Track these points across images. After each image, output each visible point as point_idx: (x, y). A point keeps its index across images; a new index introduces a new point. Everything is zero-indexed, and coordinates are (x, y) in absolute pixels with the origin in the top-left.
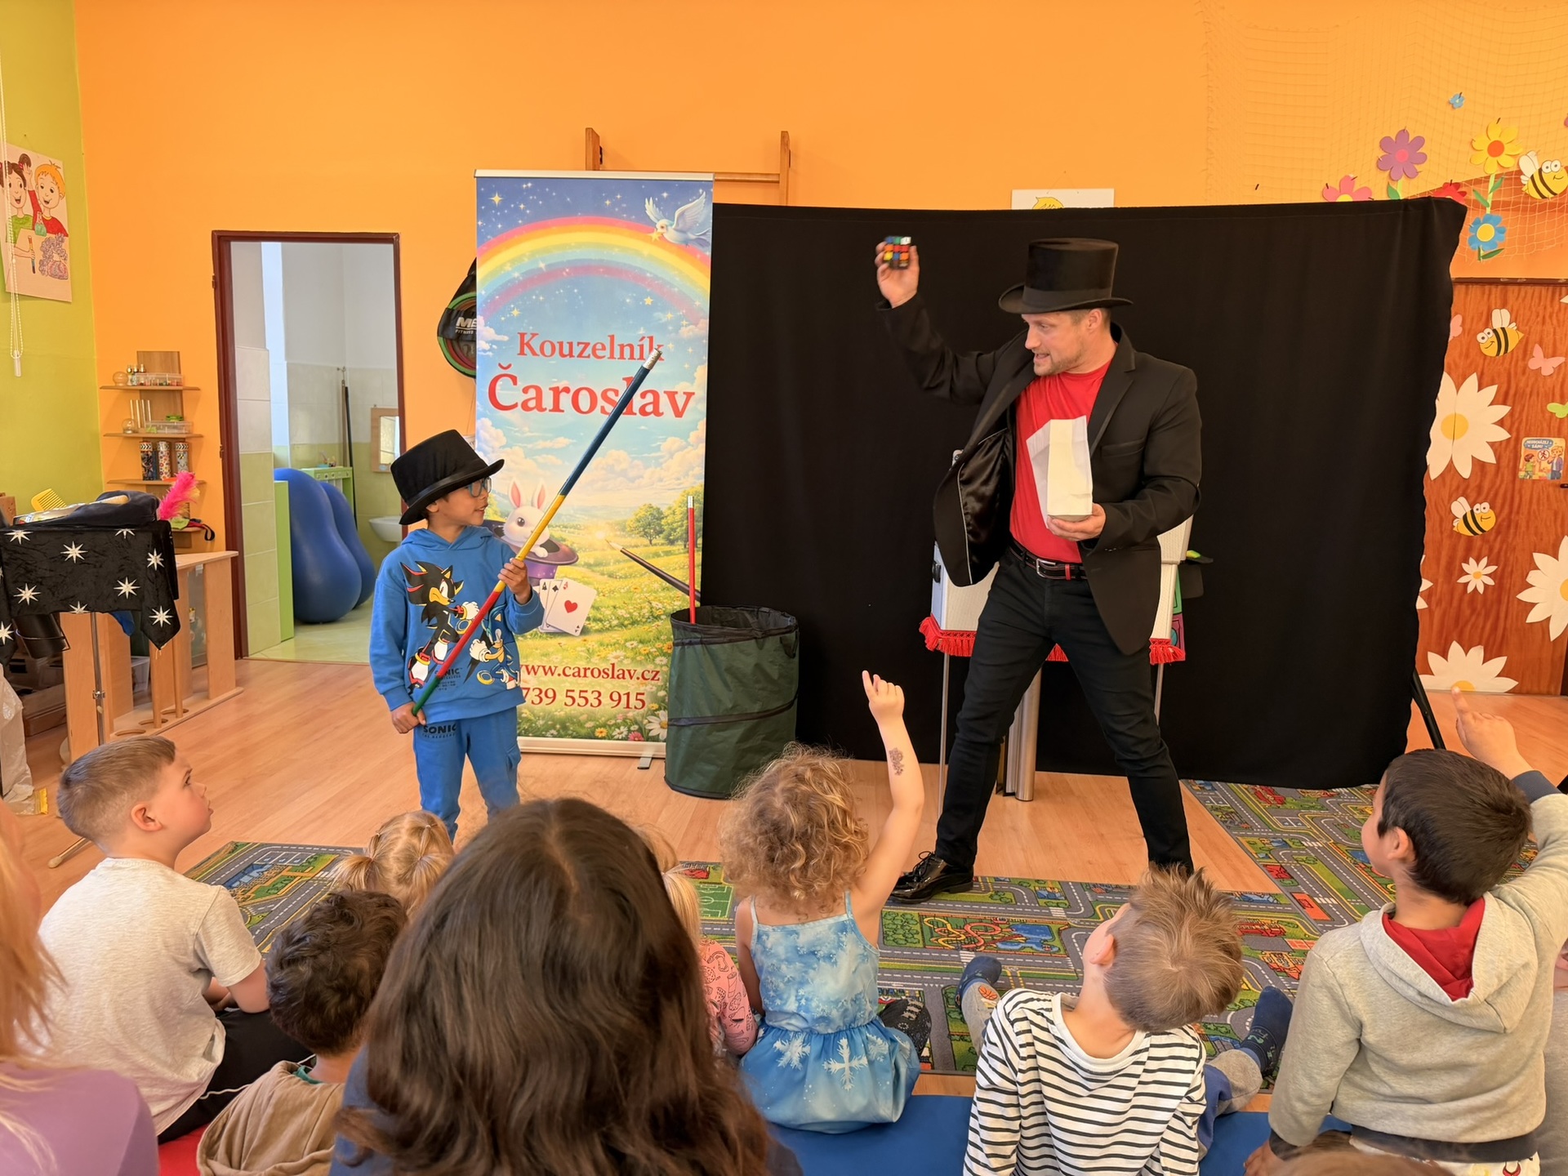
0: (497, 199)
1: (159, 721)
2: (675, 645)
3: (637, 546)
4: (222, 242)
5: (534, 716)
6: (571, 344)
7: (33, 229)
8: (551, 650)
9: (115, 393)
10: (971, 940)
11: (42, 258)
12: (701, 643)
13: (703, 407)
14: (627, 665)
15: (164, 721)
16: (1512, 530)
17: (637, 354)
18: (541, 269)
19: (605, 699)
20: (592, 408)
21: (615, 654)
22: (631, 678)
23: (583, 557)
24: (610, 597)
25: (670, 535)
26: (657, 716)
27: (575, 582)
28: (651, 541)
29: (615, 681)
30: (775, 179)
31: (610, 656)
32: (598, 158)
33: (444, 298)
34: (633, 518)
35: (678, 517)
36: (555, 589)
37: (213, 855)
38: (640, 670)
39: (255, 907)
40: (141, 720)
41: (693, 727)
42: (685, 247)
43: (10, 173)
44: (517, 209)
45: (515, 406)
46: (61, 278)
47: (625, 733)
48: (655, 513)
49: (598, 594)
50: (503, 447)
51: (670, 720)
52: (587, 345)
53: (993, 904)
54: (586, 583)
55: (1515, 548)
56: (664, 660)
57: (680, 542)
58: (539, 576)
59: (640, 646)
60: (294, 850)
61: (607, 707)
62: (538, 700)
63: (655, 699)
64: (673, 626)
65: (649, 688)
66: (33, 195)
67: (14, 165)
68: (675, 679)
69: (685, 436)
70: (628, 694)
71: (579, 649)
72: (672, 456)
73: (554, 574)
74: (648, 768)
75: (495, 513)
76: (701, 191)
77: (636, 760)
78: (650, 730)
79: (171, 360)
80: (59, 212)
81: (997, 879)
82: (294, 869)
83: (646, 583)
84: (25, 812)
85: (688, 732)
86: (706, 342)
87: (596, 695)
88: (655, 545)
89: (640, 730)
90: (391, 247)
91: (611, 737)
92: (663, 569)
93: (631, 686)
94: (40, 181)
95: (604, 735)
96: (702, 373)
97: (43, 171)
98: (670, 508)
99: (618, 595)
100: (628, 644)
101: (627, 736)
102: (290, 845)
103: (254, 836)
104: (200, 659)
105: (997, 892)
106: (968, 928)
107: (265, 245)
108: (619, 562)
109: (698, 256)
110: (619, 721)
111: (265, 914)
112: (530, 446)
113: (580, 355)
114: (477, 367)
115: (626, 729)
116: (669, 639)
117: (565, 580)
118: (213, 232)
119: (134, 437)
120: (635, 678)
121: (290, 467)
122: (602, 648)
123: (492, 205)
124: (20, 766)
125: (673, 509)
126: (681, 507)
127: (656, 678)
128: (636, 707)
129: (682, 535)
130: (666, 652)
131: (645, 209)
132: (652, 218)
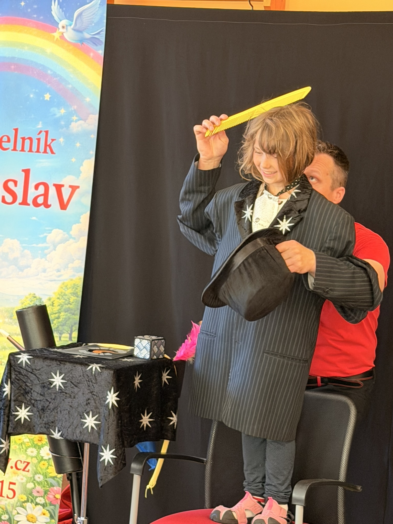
26: (25, 508)
65: (20, 477)
89: (10, 520)
125: (52, 300)
126: (58, 298)
127: (27, 469)
128: (8, 497)
129: (58, 327)
130: (37, 444)
131: (52, 11)
132: (56, 18)
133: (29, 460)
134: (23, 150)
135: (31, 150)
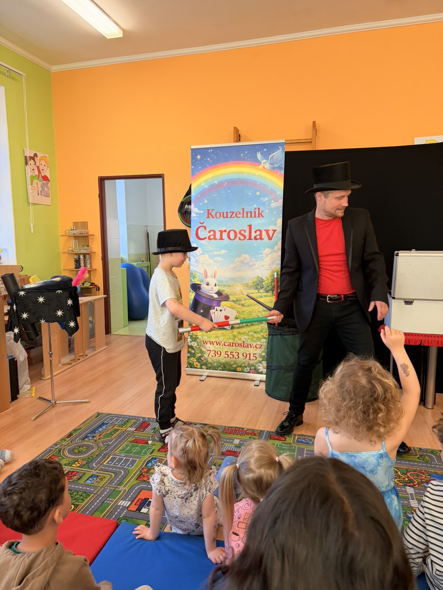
0: (199, 157)
1: (76, 360)
2: (269, 335)
3: (253, 293)
4: (102, 180)
5: (213, 361)
6: (227, 213)
7: (38, 180)
8: (219, 335)
9: (66, 238)
10: (411, 481)
11: (41, 190)
12: (280, 334)
13: (280, 235)
14: (249, 342)
15: (79, 360)
17: (253, 215)
18: (215, 184)
19: (241, 356)
20: (235, 238)
21: (244, 337)
22: (251, 347)
23: (231, 298)
24: (242, 314)
25: (267, 288)
26: (262, 363)
27: (228, 308)
28: (259, 291)
29: (245, 348)
30: (310, 141)
31: (242, 338)
32: (238, 138)
33: (180, 198)
34: (251, 282)
35: (270, 281)
36: (221, 310)
37: (90, 418)
38: (255, 344)
39: (103, 443)
40: (71, 359)
41: (277, 370)
42: (273, 169)
43: (30, 160)
44: (207, 160)
45: (205, 238)
46: (48, 197)
47: (249, 370)
48: (260, 280)
49: (238, 313)
50: (201, 254)
51: (267, 366)
52: (233, 213)
53: (420, 462)
54: (233, 308)
56: (264, 340)
57: (271, 292)
58: (214, 305)
59: (255, 334)
60: (119, 417)
61: (242, 359)
62: (214, 355)
63: (261, 356)
64: (268, 327)
65: (258, 351)
66: (38, 167)
67: (32, 157)
68: (269, 349)
69: (273, 248)
70: (250, 354)
71: (230, 335)
72: (267, 256)
73: (220, 305)
74: (258, 386)
75: (198, 280)
76: (280, 147)
77: (254, 382)
78: (259, 369)
79: (84, 225)
80: (47, 173)
81: (420, 449)
82: (119, 426)
83: (257, 308)
84: (26, 396)
85: (275, 372)
86: (281, 208)
87: (237, 354)
88: (261, 293)
89: (255, 369)
90: (161, 179)
91: (243, 371)
92: (264, 303)
93: (252, 351)
94: (41, 162)
95: (240, 370)
96: (280, 222)
97: (41, 159)
98: (266, 278)
99: (245, 313)
100: (250, 333)
101: (249, 371)
102: (118, 415)
103: (105, 410)
104: (92, 335)
105: (421, 456)
106: (409, 474)
107: (117, 181)
108: (245, 300)
109: (279, 174)
110: (246, 365)
111: (106, 446)
112: (211, 254)
113: (231, 217)
114: (191, 224)
115: (249, 368)
116: (266, 332)
117: (225, 307)
118: (99, 177)
119: (72, 253)
120: (252, 347)
121: (128, 263)
122: (239, 335)
123: (197, 159)
124: (26, 378)
125: (268, 278)
126: (271, 277)
127: (261, 348)
128: (253, 360)
129: (271, 288)
130: (265, 337)
131: (257, 156)
132: (260, 159)
133: (262, 344)
134: (247, 217)
135: (251, 217)
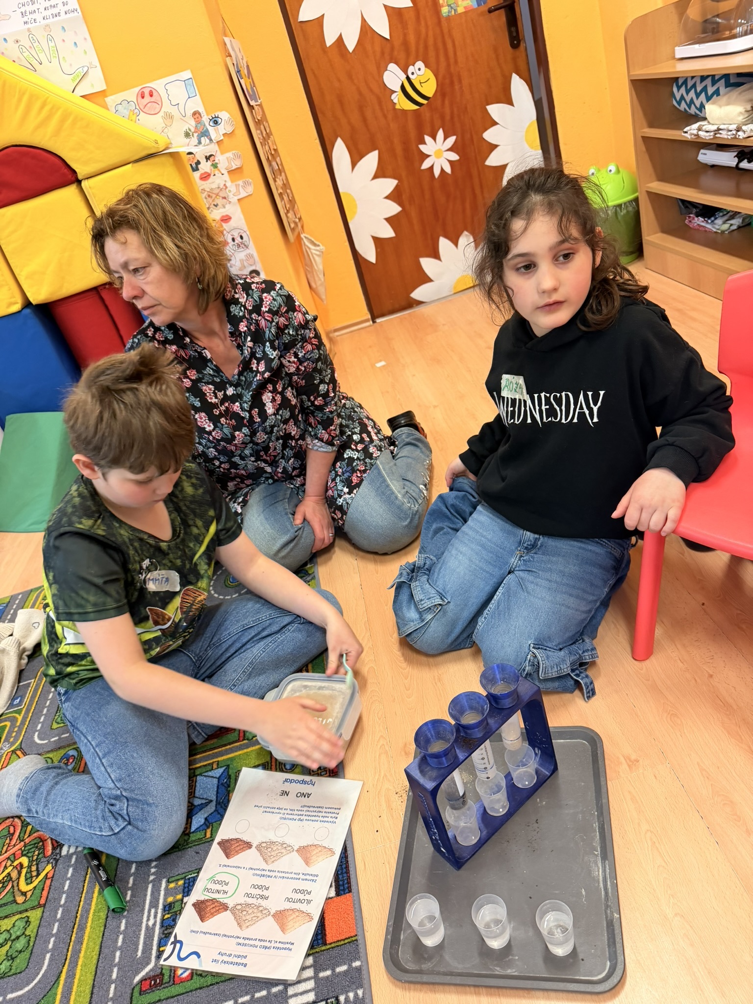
16: (457, 87)
55: (466, 108)
